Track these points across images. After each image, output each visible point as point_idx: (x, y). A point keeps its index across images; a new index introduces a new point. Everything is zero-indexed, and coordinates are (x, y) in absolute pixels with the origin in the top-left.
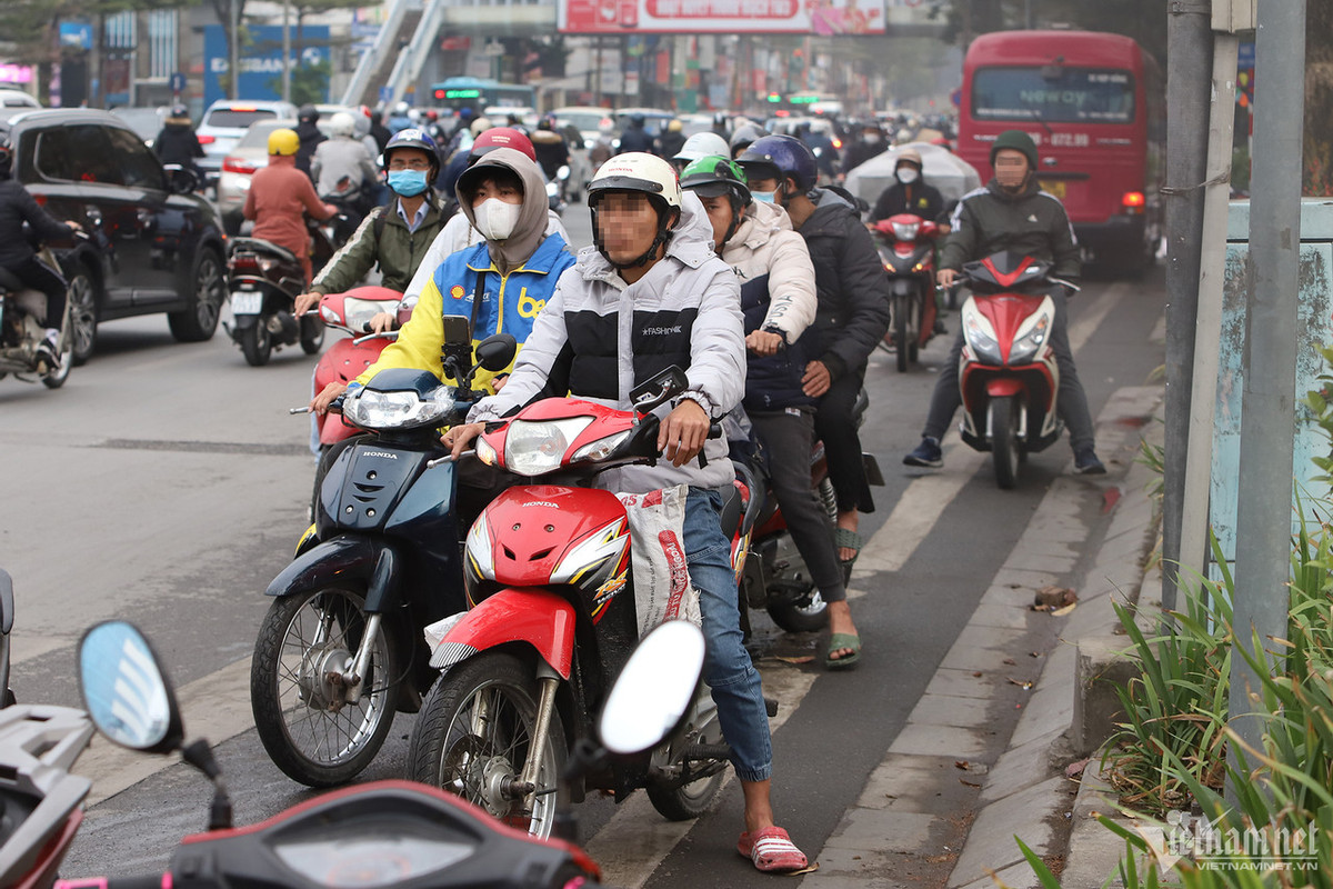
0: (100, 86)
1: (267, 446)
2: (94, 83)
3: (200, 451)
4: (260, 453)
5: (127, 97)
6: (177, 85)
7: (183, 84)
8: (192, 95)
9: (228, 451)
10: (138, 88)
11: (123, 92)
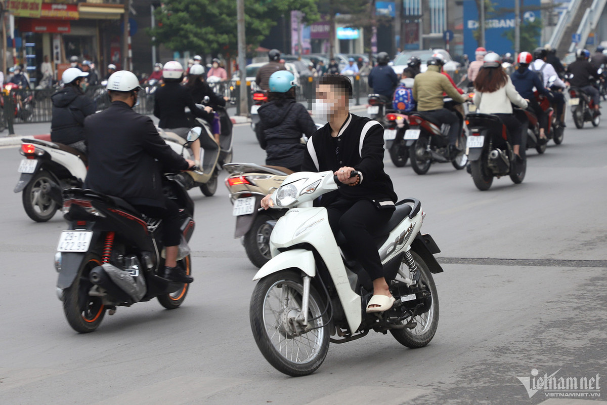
0: (401, 39)
1: (533, 260)
2: (397, 38)
3: (491, 264)
4: (529, 265)
5: (418, 45)
6: (448, 38)
7: (451, 37)
8: (456, 44)
9: (508, 264)
10: (424, 40)
11: (415, 43)
